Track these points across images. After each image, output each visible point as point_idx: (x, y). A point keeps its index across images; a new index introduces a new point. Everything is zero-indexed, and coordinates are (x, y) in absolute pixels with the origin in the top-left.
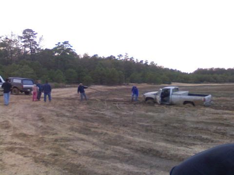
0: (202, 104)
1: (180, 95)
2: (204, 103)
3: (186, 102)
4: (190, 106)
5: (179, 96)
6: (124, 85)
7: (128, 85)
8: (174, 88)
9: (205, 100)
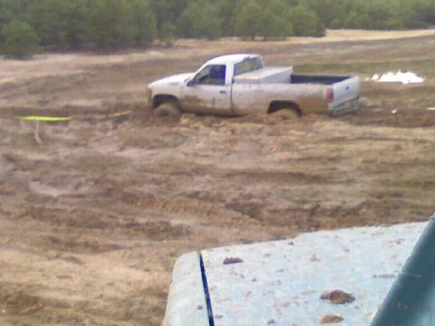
0: (324, 109)
1: (258, 82)
2: (331, 106)
3: (275, 106)
4: (285, 118)
5: (254, 87)
6: (158, 47)
7: (169, 46)
8: (240, 58)
9: (331, 96)
